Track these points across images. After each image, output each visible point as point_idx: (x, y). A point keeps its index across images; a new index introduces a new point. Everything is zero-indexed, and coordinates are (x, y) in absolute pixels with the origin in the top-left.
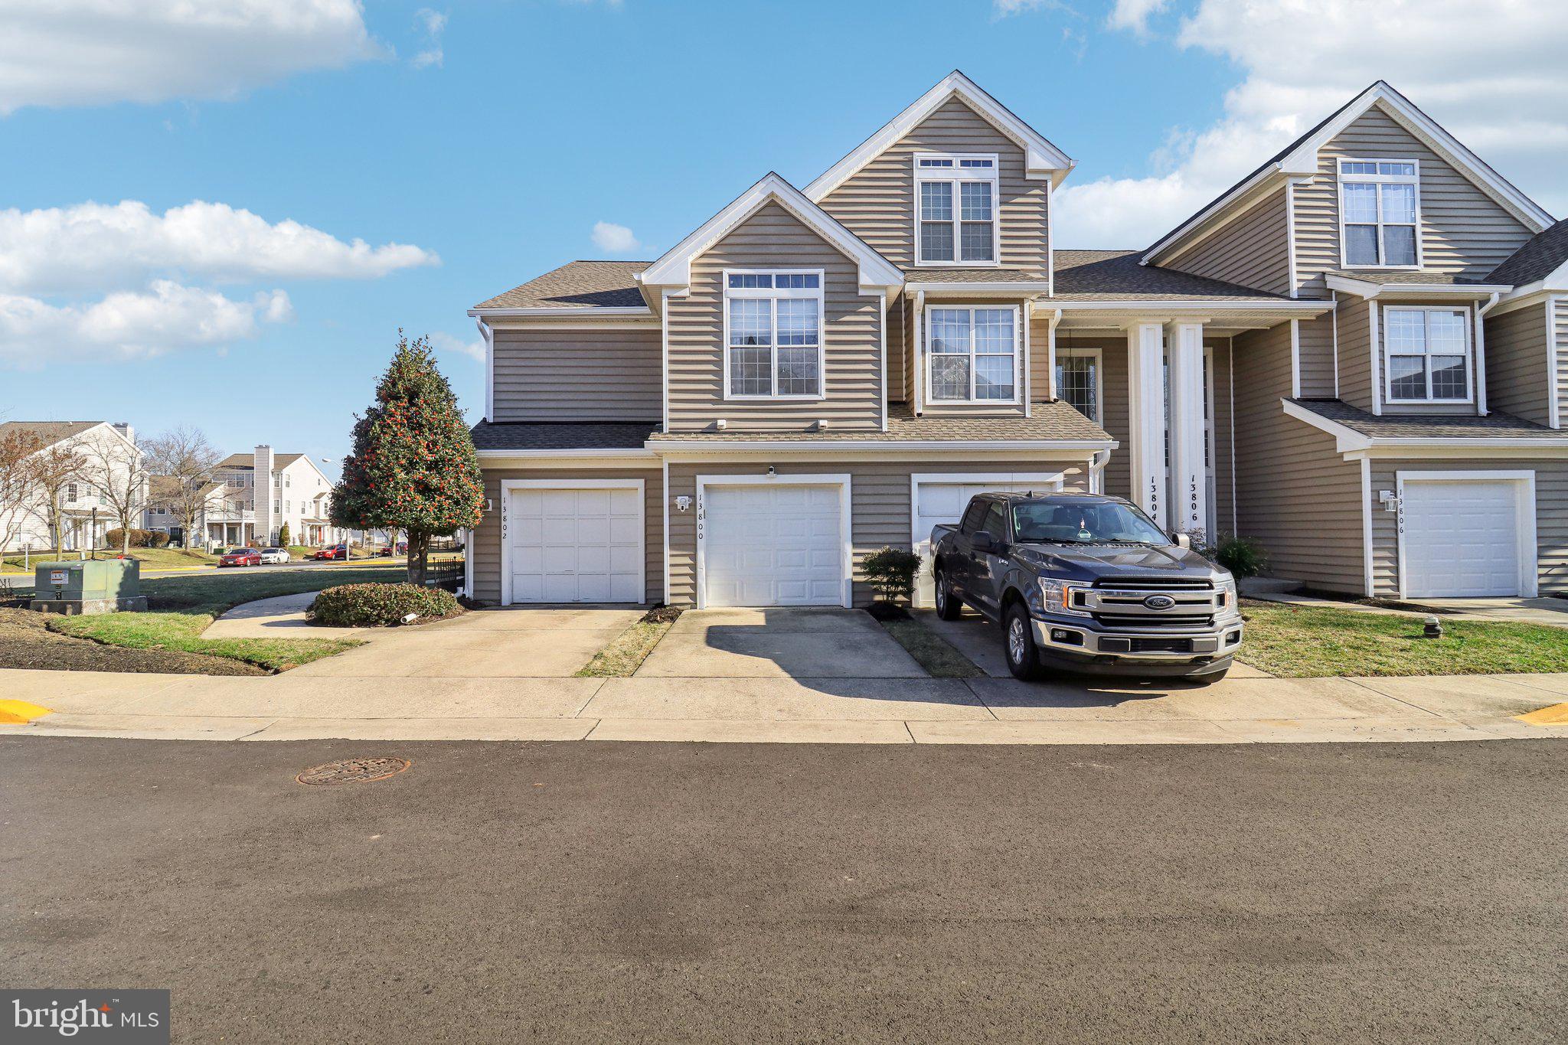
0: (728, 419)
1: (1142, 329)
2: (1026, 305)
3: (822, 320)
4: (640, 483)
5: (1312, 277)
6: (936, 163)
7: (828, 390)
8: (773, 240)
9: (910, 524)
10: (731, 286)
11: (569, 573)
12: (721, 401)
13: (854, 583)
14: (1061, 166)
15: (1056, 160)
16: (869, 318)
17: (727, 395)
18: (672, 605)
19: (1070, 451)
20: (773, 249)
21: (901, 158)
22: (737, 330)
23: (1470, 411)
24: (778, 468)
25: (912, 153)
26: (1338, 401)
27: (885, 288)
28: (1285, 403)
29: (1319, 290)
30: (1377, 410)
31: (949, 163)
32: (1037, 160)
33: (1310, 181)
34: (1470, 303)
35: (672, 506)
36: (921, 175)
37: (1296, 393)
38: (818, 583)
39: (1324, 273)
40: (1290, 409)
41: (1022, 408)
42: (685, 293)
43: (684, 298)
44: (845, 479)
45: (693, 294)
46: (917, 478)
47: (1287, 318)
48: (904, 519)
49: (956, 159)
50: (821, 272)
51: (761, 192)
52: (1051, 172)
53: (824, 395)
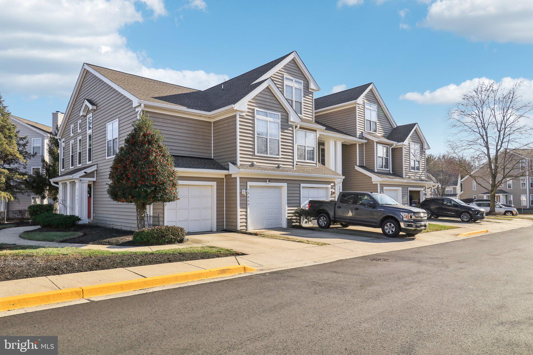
0: (257, 162)
1: (331, 141)
2: (317, 132)
3: (280, 130)
4: (214, 184)
5: (360, 133)
6: (289, 79)
7: (282, 155)
8: (268, 100)
9: (300, 200)
10: (257, 114)
11: (187, 220)
12: (254, 155)
13: (288, 219)
14: (317, 90)
15: (316, 87)
16: (291, 132)
17: (256, 154)
18: (241, 230)
19: (331, 178)
20: (268, 104)
21: (280, 75)
22: (258, 130)
23: (388, 172)
24: (270, 180)
25: (283, 74)
26: (365, 167)
27: (294, 122)
28: (356, 166)
29: (362, 137)
30: (376, 171)
31: (292, 80)
32: (312, 86)
33: (360, 106)
34: (389, 145)
35: (241, 193)
36: (286, 82)
37: (358, 164)
38: (276, 220)
39: (362, 132)
40: (357, 168)
41: (316, 164)
42: (244, 114)
43: (244, 116)
44: (285, 185)
45: (246, 115)
46: (302, 185)
47: (355, 143)
48: (298, 198)
49: (294, 79)
50: (280, 114)
51: (267, 83)
52: (314, 90)
53: (281, 156)
